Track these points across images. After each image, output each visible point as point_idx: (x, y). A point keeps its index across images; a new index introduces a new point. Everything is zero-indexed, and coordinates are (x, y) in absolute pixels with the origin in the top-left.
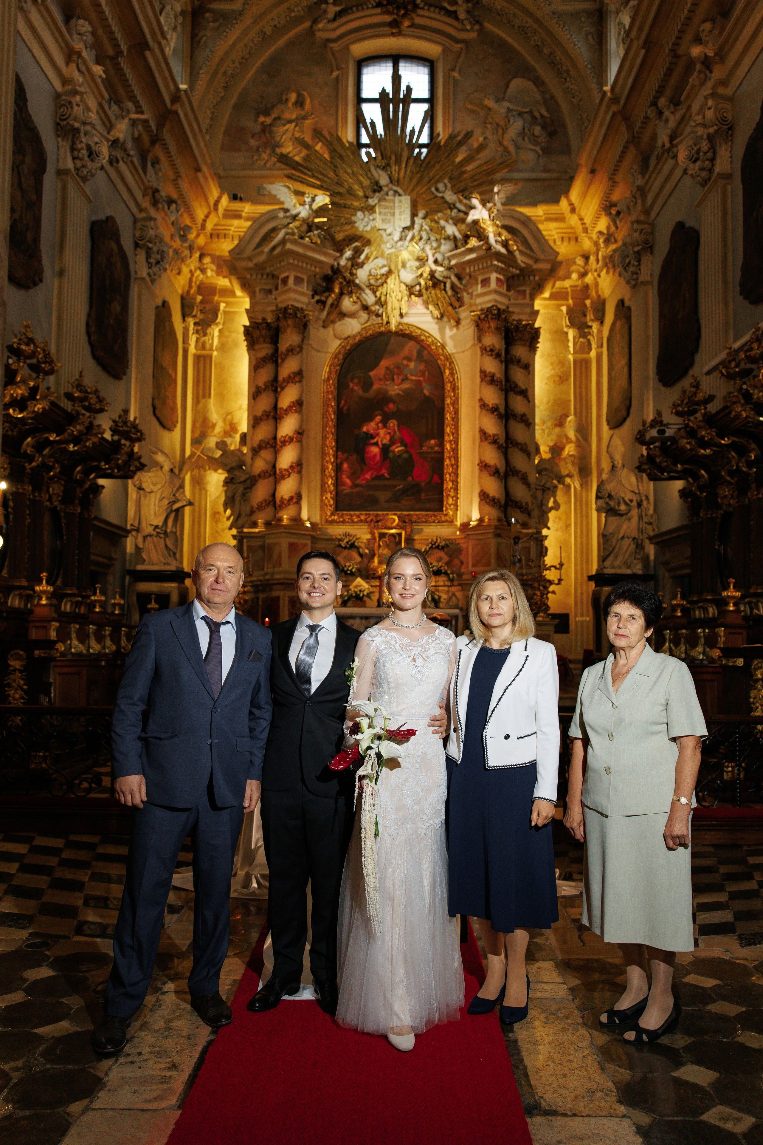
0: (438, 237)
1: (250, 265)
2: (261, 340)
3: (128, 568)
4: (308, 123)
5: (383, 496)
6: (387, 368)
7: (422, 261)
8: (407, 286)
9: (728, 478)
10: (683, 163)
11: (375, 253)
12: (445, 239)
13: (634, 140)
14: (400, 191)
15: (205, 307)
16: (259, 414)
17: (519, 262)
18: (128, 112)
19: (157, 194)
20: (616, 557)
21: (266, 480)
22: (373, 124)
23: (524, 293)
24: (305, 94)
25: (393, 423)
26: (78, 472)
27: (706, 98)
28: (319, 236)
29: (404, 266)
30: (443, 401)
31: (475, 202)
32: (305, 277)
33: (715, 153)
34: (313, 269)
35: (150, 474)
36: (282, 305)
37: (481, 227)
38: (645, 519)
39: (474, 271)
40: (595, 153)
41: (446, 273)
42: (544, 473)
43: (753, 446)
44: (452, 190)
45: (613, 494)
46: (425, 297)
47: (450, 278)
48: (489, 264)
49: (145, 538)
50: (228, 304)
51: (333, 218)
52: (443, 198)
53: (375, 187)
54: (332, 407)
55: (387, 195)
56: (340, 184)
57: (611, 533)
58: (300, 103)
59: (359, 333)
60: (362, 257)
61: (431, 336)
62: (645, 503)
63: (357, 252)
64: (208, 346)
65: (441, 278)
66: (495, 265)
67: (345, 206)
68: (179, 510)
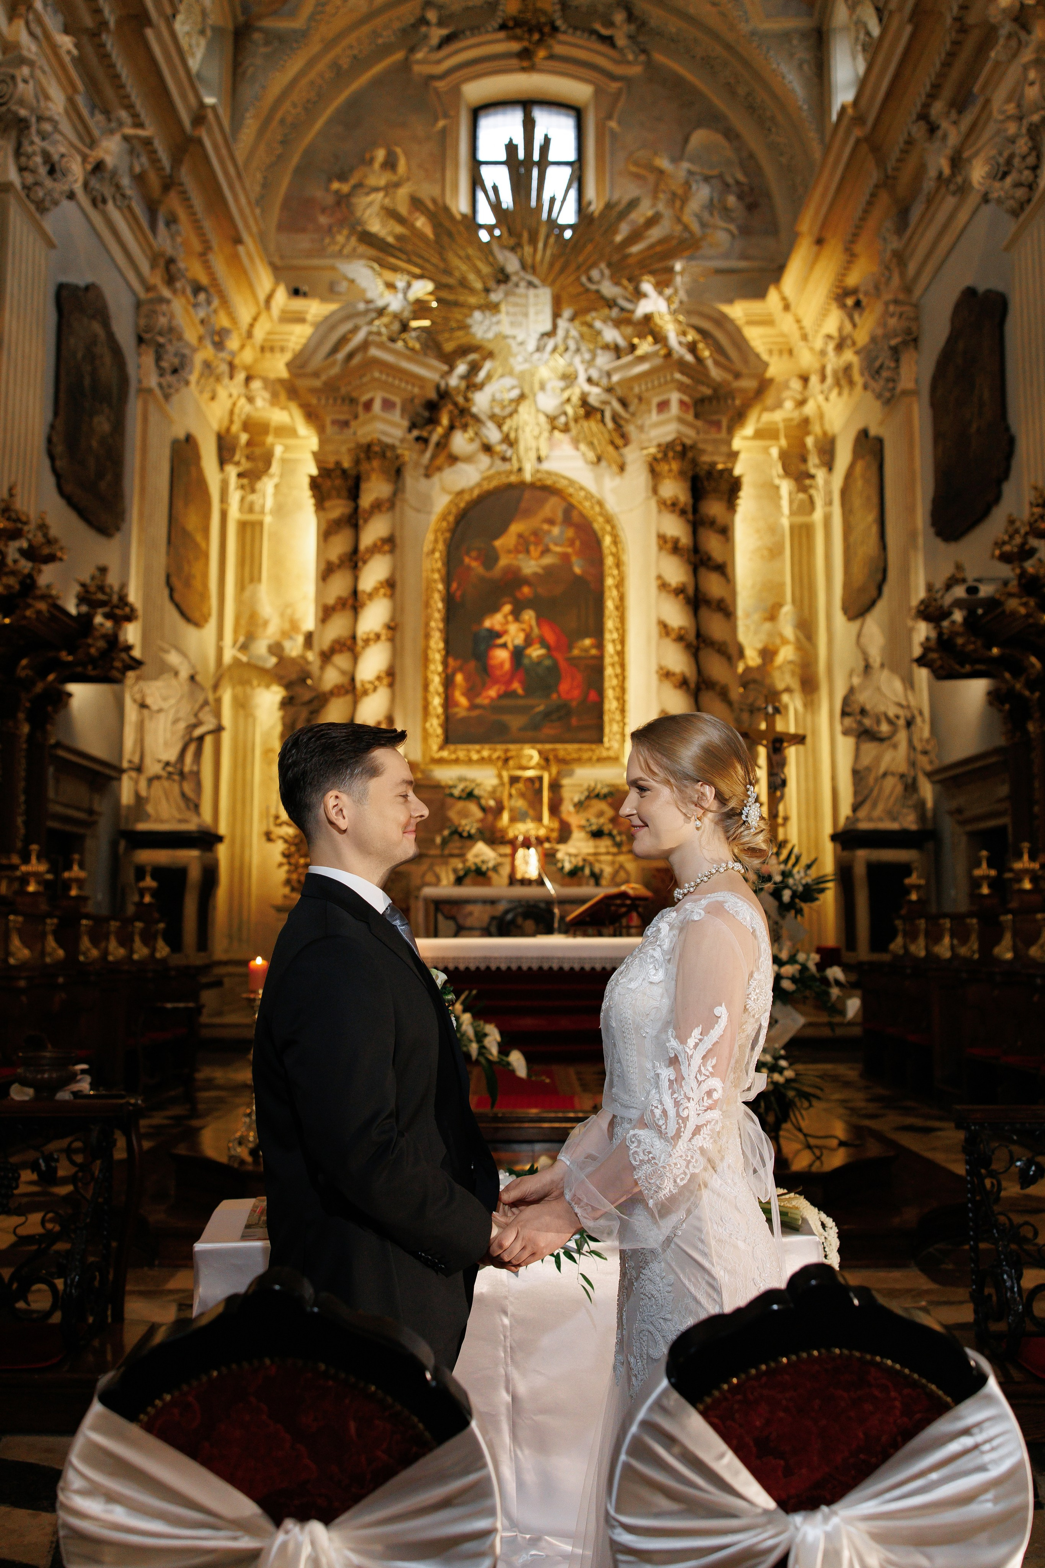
0: (592, 346)
1: (317, 383)
2: (334, 493)
3: (123, 826)
4: (403, 192)
5: (515, 722)
6: (520, 536)
7: (569, 378)
8: (547, 416)
10: (981, 184)
11: (500, 371)
12: (602, 348)
13: (887, 182)
14: (536, 281)
15: (252, 451)
16: (331, 601)
18: (121, 124)
19: (173, 268)
20: (874, 805)
21: (341, 699)
22: (495, 188)
23: (717, 425)
24: (398, 150)
25: (529, 616)
26: (24, 668)
27: (1026, 68)
29: (542, 387)
30: (602, 581)
31: (647, 287)
32: (397, 400)
33: (1038, 157)
34: (409, 387)
35: (159, 684)
36: (364, 440)
37: (656, 325)
38: (919, 746)
39: (647, 390)
40: (824, 210)
41: (604, 397)
42: (752, 686)
44: (612, 279)
45: (868, 707)
46: (574, 431)
47: (610, 404)
48: (669, 378)
49: (150, 780)
50: (287, 448)
51: (439, 320)
52: (598, 292)
53: (501, 276)
54: (439, 591)
55: (518, 287)
56: (448, 272)
57: (866, 768)
58: (390, 164)
59: (479, 485)
60: (482, 374)
61: (582, 488)
62: (919, 720)
63: (474, 368)
64: (257, 508)
65: (596, 405)
66: (678, 381)
67: (457, 304)
68: (201, 739)
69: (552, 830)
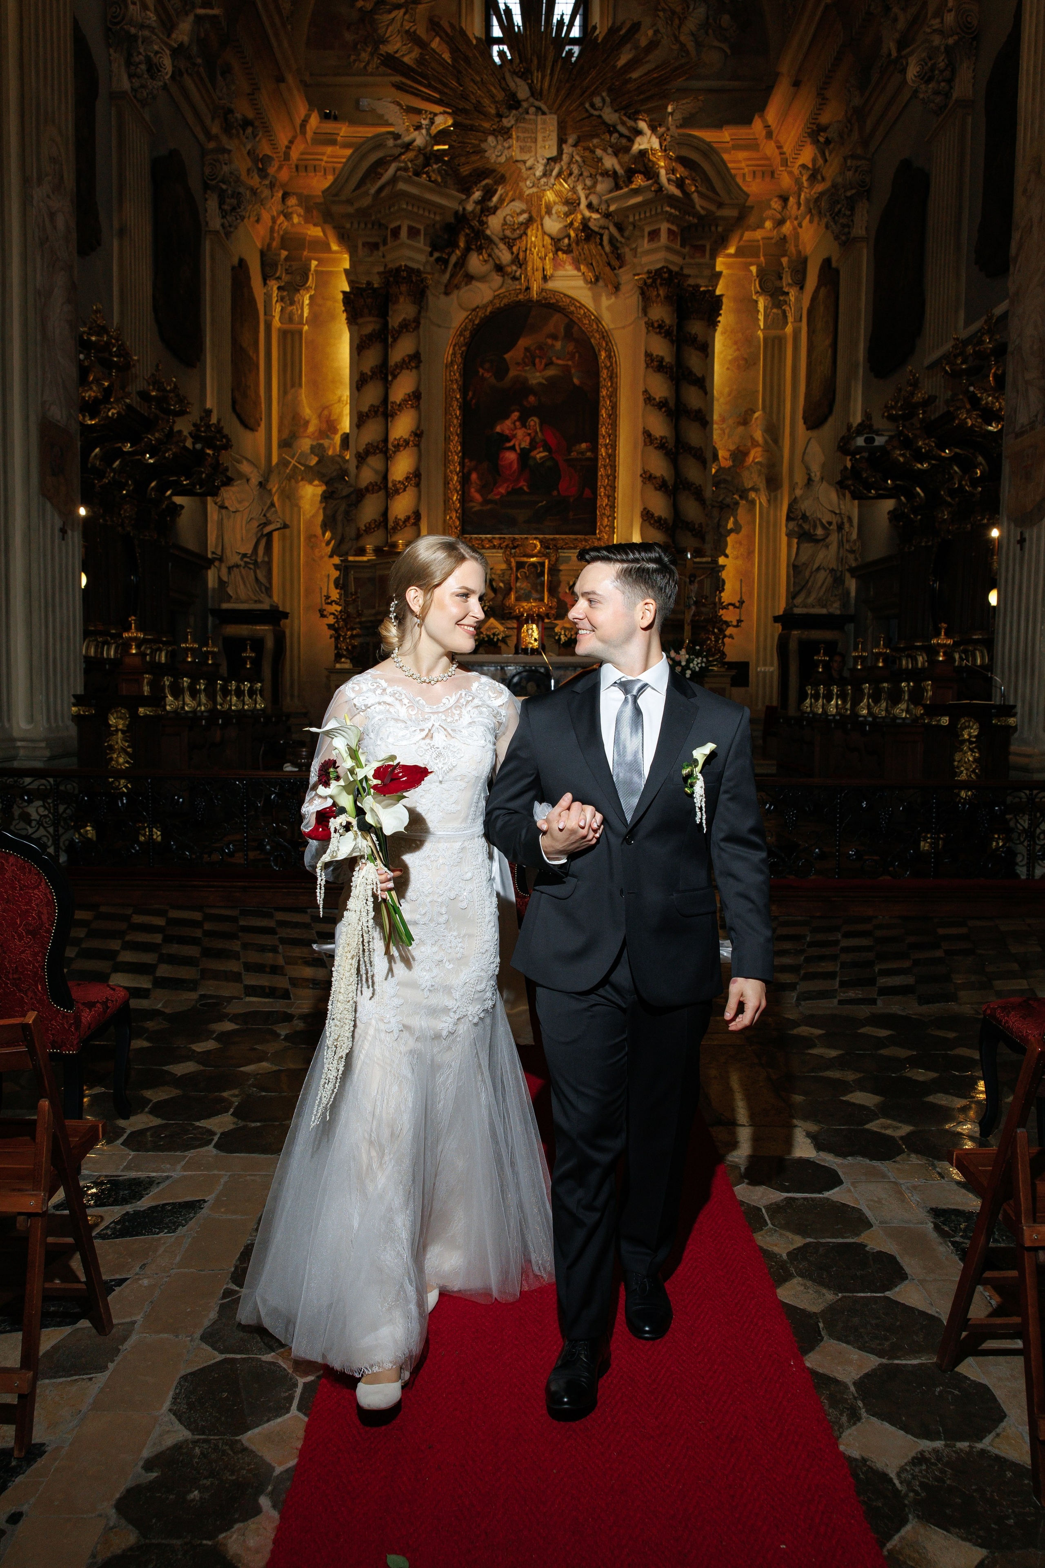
0: (593, 171)
1: (350, 210)
2: (366, 311)
3: (210, 606)
4: (422, 9)
5: (521, 515)
6: (527, 349)
7: (572, 204)
8: (552, 239)
9: (949, 499)
10: (913, 82)
11: (510, 194)
12: (602, 175)
13: (852, 43)
14: (544, 108)
15: (290, 266)
16: (365, 409)
17: (698, 207)
18: (194, 6)
19: (229, 116)
20: (809, 594)
21: (375, 495)
22: (508, 11)
23: (703, 249)
25: (534, 421)
26: (153, 488)
28: (439, 171)
29: (549, 212)
30: (597, 391)
31: (643, 125)
32: (422, 227)
33: (953, 72)
34: (432, 216)
35: (236, 489)
36: (392, 266)
37: (650, 160)
38: (847, 546)
39: (640, 220)
40: (800, 58)
41: (603, 222)
42: (722, 485)
43: (980, 459)
44: (612, 107)
45: (808, 514)
46: (576, 253)
47: (608, 229)
48: (659, 210)
49: (230, 569)
50: (321, 261)
51: (456, 144)
52: (600, 117)
53: (512, 102)
54: (457, 400)
55: (527, 113)
56: (464, 97)
57: (804, 564)
59: (491, 302)
60: (495, 199)
62: (847, 526)
63: (489, 193)
64: (296, 318)
65: (596, 229)
66: (667, 212)
67: (472, 128)
68: (270, 535)
69: (551, 607)
